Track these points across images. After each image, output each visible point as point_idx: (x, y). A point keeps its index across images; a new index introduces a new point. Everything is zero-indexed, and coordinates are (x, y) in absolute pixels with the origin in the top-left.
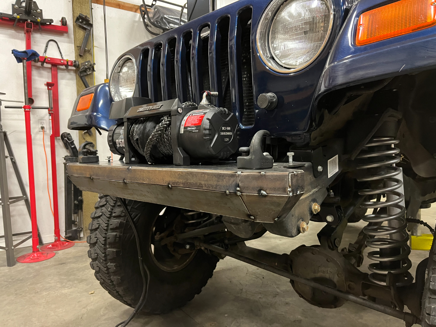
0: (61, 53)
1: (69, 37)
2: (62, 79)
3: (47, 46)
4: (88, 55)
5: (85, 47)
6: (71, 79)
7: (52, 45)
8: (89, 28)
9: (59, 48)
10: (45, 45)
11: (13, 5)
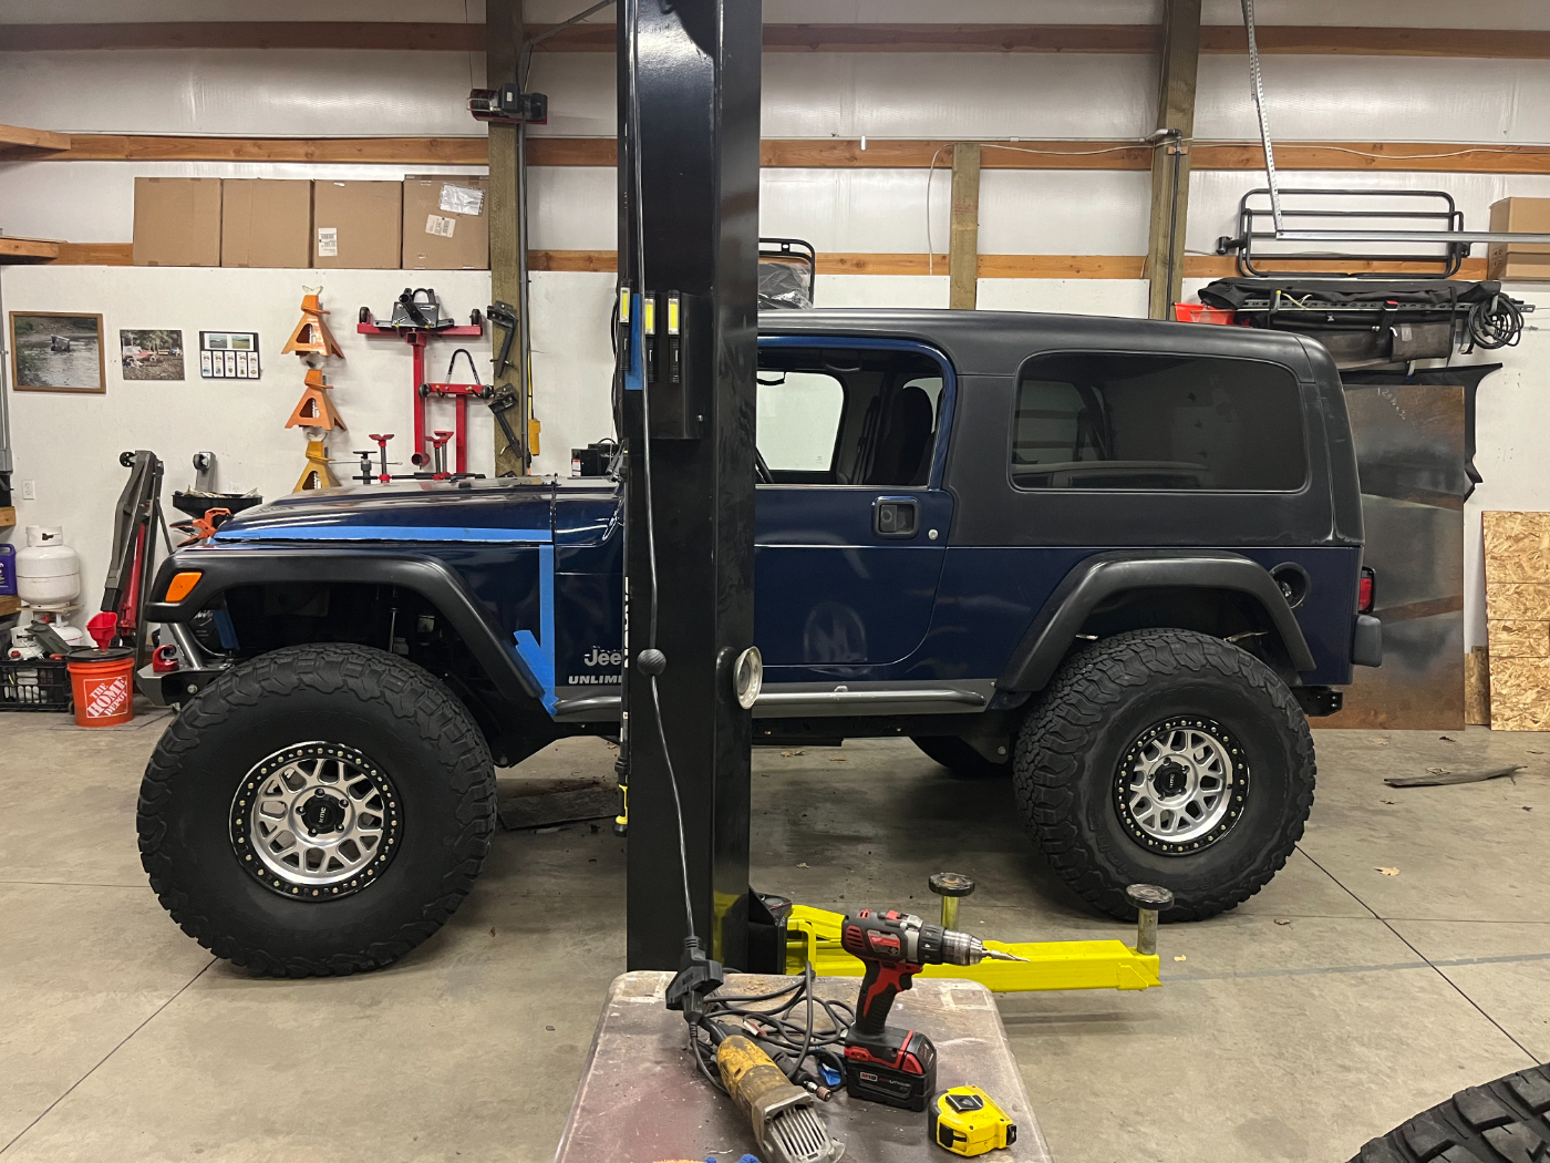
0: (474, 370)
1: (487, 340)
2: (476, 416)
3: (453, 362)
4: (512, 372)
5: (505, 359)
6: (488, 415)
7: (462, 358)
8: (510, 325)
9: (471, 362)
10: (450, 360)
11: (396, 304)
